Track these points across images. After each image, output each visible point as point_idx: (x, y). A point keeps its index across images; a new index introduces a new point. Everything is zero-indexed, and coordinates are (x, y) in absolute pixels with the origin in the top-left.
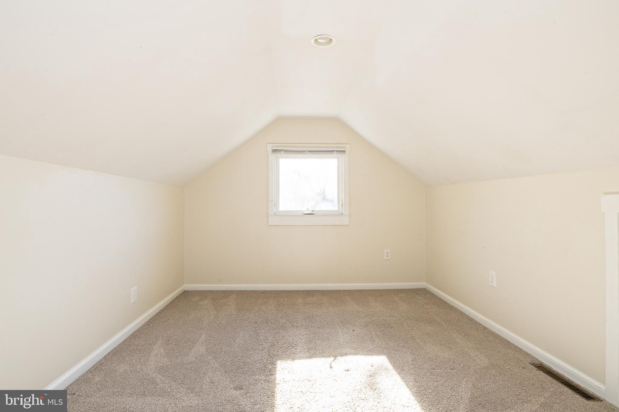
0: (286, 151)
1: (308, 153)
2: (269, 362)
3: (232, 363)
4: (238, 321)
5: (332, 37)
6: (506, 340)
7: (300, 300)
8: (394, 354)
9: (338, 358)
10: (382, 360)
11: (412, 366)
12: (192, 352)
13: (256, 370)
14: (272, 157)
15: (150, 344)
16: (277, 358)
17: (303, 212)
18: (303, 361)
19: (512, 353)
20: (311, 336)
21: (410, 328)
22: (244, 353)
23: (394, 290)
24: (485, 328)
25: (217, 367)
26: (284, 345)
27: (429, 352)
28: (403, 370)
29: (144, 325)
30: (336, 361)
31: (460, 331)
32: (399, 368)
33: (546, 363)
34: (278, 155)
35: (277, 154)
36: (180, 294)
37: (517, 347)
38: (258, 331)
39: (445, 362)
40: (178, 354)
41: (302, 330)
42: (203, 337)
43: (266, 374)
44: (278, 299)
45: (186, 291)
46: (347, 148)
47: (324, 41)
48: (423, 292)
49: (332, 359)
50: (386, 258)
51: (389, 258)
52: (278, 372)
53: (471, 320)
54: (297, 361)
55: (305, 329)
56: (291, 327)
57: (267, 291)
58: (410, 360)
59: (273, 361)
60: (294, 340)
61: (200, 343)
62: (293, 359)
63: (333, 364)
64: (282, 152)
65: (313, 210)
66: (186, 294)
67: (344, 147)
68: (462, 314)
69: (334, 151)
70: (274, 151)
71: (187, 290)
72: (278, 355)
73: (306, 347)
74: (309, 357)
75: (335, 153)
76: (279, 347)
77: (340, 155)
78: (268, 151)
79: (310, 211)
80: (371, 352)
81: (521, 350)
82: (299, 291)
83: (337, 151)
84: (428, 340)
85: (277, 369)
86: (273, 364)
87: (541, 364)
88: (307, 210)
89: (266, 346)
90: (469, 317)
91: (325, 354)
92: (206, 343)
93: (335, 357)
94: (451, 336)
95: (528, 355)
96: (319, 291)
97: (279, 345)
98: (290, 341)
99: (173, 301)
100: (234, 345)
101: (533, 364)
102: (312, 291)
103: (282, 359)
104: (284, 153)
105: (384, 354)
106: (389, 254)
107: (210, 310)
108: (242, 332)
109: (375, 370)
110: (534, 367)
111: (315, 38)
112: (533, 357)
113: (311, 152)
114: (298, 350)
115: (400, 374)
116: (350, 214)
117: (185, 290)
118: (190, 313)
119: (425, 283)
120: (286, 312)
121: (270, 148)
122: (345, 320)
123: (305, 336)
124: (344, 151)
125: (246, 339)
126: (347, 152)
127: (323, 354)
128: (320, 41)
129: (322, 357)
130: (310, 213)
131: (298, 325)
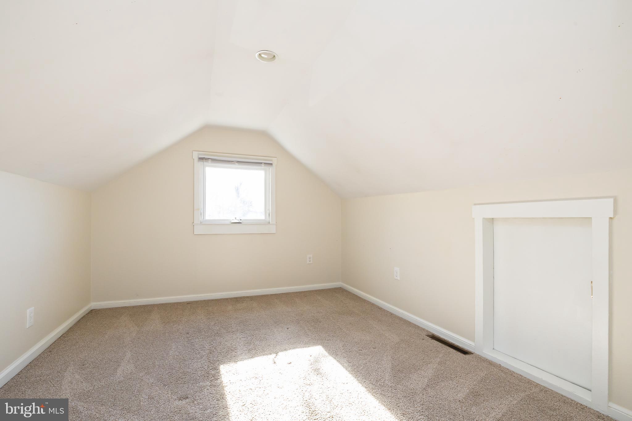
0: (214, 160)
1: (237, 164)
2: (211, 368)
3: (170, 376)
4: (167, 334)
5: (275, 54)
6: (407, 321)
7: (230, 307)
8: (327, 343)
9: (278, 354)
10: (318, 350)
11: (343, 351)
12: (118, 371)
13: (198, 378)
14: (198, 165)
15: (58, 372)
16: (218, 363)
17: (231, 221)
18: (246, 362)
19: (413, 330)
20: (249, 338)
21: (336, 321)
22: (181, 364)
23: (316, 291)
24: (392, 314)
25: (153, 382)
26: (223, 350)
27: (354, 337)
28: (337, 355)
29: (43, 353)
30: (278, 357)
31: (374, 318)
32: (334, 353)
33: (437, 334)
34: (206, 163)
35: (204, 162)
36: (87, 314)
37: (416, 325)
38: (193, 341)
39: (368, 344)
40: (100, 377)
41: (238, 334)
42: (129, 355)
43: (210, 379)
44: (207, 308)
45: (94, 310)
46: (274, 161)
47: (266, 56)
48: (340, 290)
49: (273, 355)
50: (308, 262)
51: (311, 262)
52: (223, 376)
53: (380, 309)
54: (239, 363)
55: (241, 333)
56: (226, 333)
57: (192, 302)
58: (341, 346)
59: (214, 367)
60: (232, 344)
61: (127, 362)
62: (236, 362)
63: (276, 360)
64: (210, 161)
65: (241, 219)
66: (92, 313)
67: (271, 160)
68: (373, 305)
69: (262, 163)
70: (201, 159)
71: (94, 308)
72: (219, 361)
73: (246, 349)
74: (251, 357)
75: (263, 165)
76: (219, 353)
77: (267, 168)
78: (194, 159)
79: (238, 220)
80: (307, 344)
81: (419, 327)
82: (227, 299)
83: (265, 163)
84: (352, 328)
85: (221, 373)
86: (216, 369)
87: (433, 335)
88: (235, 219)
89: (204, 353)
90: (378, 306)
91: (266, 352)
92: (133, 361)
93: (277, 353)
94: (369, 323)
95: (424, 329)
96: (248, 297)
97: (218, 351)
98: (229, 345)
99: (79, 321)
100: (168, 358)
101: (428, 336)
102: (241, 298)
103: (223, 363)
104: (211, 162)
105: (319, 344)
106: (311, 259)
107: (130, 326)
108: (174, 344)
109: (314, 358)
110: (429, 338)
111: (258, 53)
112: (428, 331)
113: (238, 163)
114: (238, 353)
115: (335, 358)
116: (276, 223)
117: (92, 309)
118: (104, 332)
119: (341, 283)
120: (217, 320)
121: (196, 155)
122: (278, 321)
123: (242, 339)
124: (271, 164)
125: (180, 350)
126: (274, 165)
127: (263, 352)
128: (263, 55)
129: (264, 355)
130: (238, 222)
131: (233, 330)
